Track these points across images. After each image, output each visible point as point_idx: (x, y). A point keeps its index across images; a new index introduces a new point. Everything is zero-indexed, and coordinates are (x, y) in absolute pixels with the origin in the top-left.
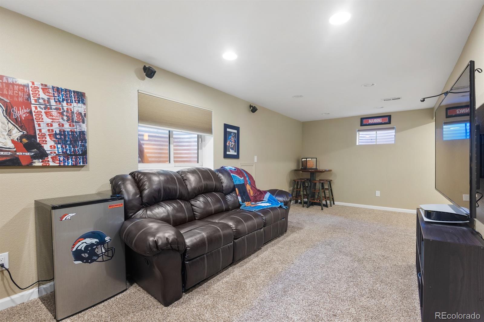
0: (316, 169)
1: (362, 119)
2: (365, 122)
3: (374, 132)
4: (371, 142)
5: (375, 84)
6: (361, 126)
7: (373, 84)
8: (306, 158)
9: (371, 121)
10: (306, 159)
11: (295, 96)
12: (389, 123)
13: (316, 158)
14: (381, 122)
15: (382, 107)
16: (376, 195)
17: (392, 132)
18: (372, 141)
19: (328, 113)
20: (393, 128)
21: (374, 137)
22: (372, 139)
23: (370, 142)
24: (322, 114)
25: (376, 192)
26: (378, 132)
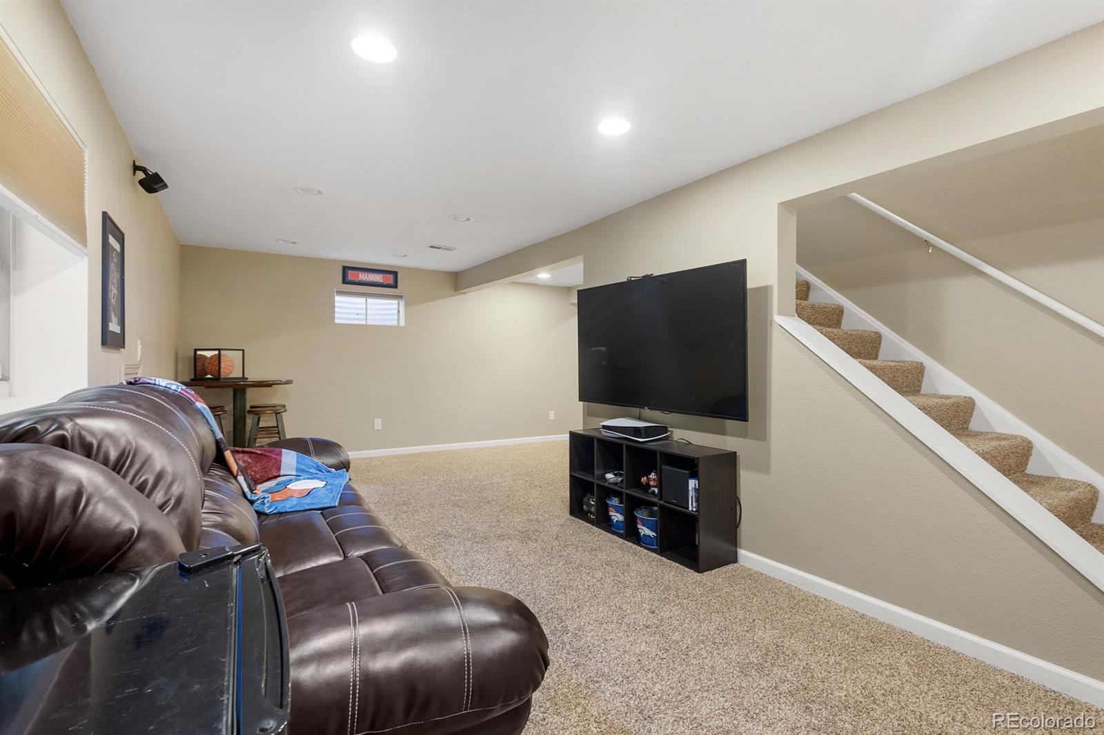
0: (244, 378)
1: (345, 269)
2: (351, 275)
3: (362, 300)
4: (357, 319)
5: (472, 220)
6: (343, 283)
7: (468, 219)
8: (219, 350)
9: (363, 277)
10: (217, 352)
11: (302, 189)
12: (395, 286)
13: (243, 350)
14: (382, 281)
15: (405, 256)
16: (376, 428)
17: (392, 304)
18: (358, 317)
19: (292, 241)
20: (399, 297)
21: (362, 309)
22: (358, 314)
23: (355, 319)
24: (277, 240)
25: (374, 421)
26: (370, 300)
